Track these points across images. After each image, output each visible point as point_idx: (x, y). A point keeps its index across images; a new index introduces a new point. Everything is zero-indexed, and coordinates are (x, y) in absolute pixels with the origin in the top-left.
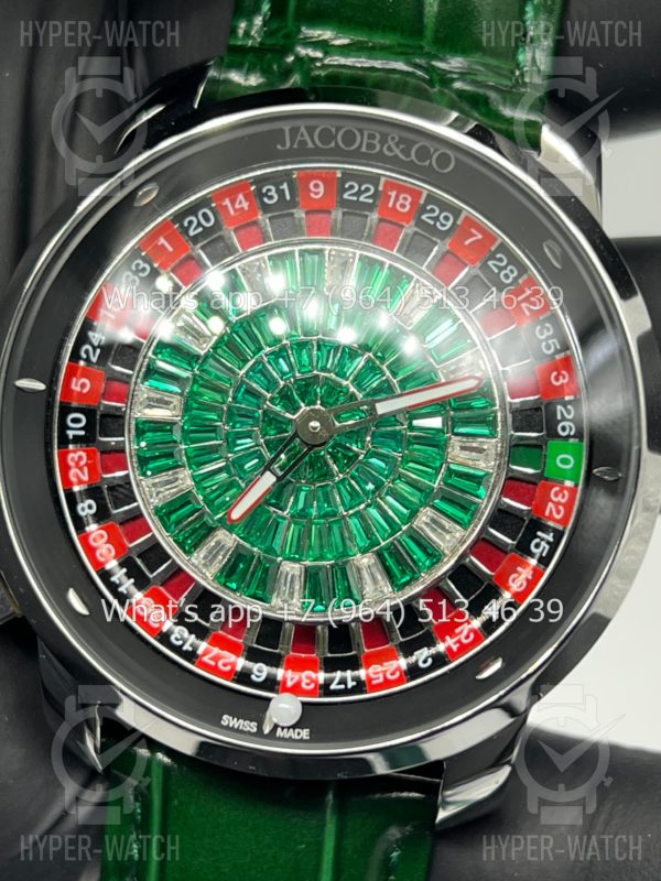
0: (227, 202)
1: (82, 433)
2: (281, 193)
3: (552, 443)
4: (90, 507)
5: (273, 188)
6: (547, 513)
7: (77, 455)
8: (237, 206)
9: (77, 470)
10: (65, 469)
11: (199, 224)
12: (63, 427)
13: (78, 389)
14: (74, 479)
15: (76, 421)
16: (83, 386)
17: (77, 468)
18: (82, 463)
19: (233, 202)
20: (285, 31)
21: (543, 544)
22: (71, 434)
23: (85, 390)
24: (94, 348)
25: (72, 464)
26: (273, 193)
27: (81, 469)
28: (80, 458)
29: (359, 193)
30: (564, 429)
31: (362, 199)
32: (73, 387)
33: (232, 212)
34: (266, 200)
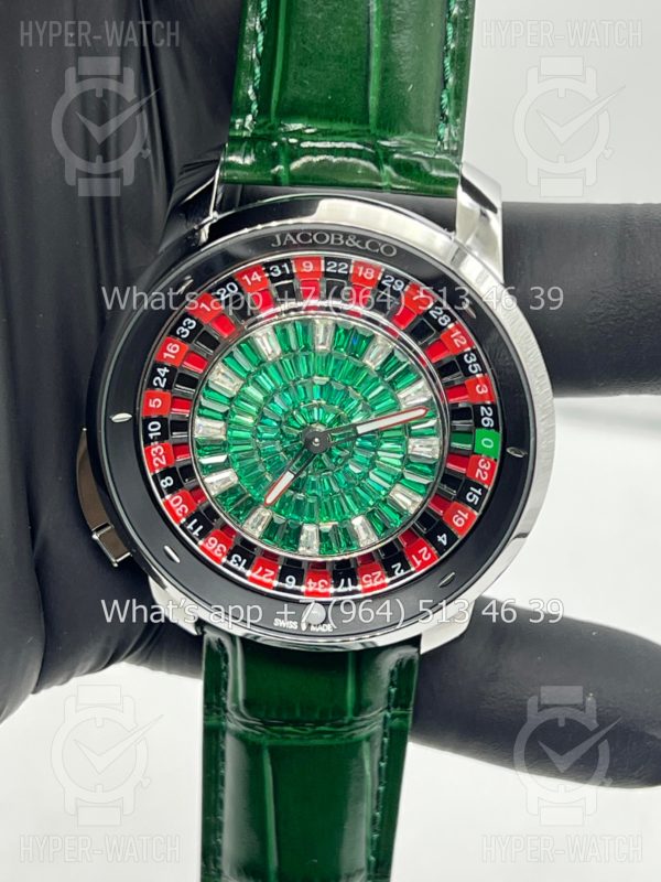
0: (246, 277)
1: (159, 434)
2: (283, 269)
3: (478, 431)
4: (169, 481)
5: (278, 267)
6: (477, 476)
7: (156, 448)
8: (253, 279)
9: (157, 459)
10: (150, 458)
12: (146, 432)
13: (154, 406)
14: (157, 465)
15: (154, 426)
16: (157, 403)
17: (157, 456)
18: (161, 453)
19: (250, 277)
20: (269, 124)
21: (475, 496)
22: (151, 435)
23: (159, 406)
24: (162, 379)
25: (154, 455)
26: (278, 270)
27: (161, 457)
28: (159, 450)
29: (338, 268)
30: (486, 422)
31: (340, 271)
32: (151, 405)
33: (250, 283)
34: (273, 274)
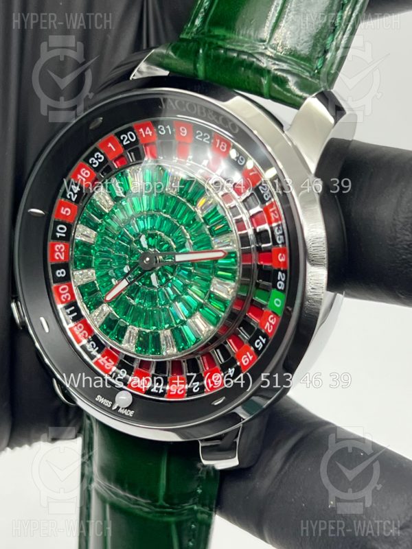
0: (141, 130)
2: (167, 130)
5: (163, 127)
8: (147, 133)
11: (128, 140)
12: (55, 231)
13: (64, 213)
15: (61, 229)
16: (67, 212)
17: (59, 252)
18: (62, 250)
19: (145, 131)
22: (58, 235)
23: (68, 214)
26: (163, 129)
27: (61, 253)
32: (62, 212)
33: (144, 136)
34: (160, 132)
